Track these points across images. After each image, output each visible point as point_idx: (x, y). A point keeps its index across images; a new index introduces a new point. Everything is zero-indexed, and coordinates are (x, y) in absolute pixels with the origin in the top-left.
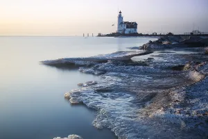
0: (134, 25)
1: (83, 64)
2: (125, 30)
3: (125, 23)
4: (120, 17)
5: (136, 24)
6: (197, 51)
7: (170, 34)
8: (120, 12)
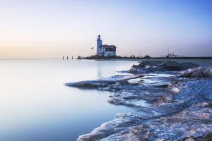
0: (113, 49)
1: (99, 84)
2: (104, 53)
3: (104, 46)
4: (99, 41)
5: (115, 47)
6: (175, 74)
7: (147, 57)
8: (99, 36)
